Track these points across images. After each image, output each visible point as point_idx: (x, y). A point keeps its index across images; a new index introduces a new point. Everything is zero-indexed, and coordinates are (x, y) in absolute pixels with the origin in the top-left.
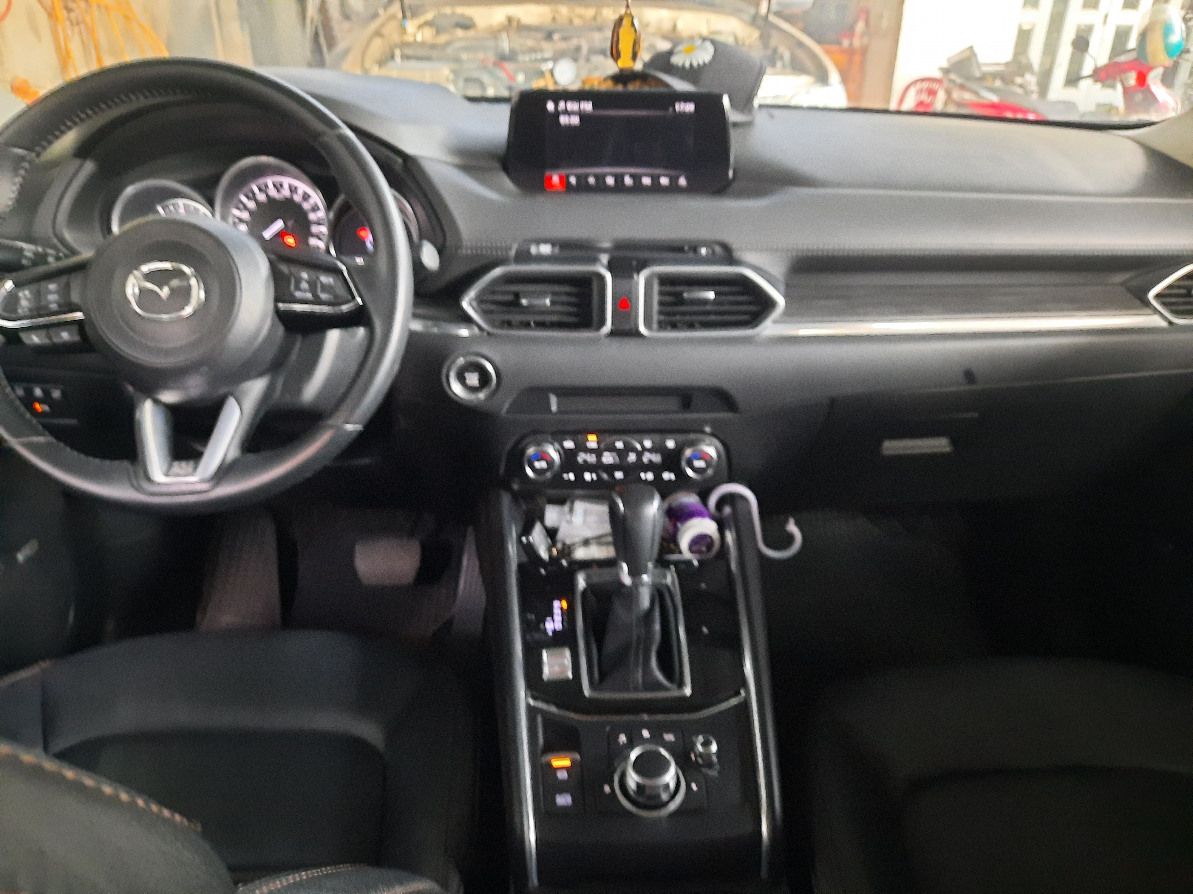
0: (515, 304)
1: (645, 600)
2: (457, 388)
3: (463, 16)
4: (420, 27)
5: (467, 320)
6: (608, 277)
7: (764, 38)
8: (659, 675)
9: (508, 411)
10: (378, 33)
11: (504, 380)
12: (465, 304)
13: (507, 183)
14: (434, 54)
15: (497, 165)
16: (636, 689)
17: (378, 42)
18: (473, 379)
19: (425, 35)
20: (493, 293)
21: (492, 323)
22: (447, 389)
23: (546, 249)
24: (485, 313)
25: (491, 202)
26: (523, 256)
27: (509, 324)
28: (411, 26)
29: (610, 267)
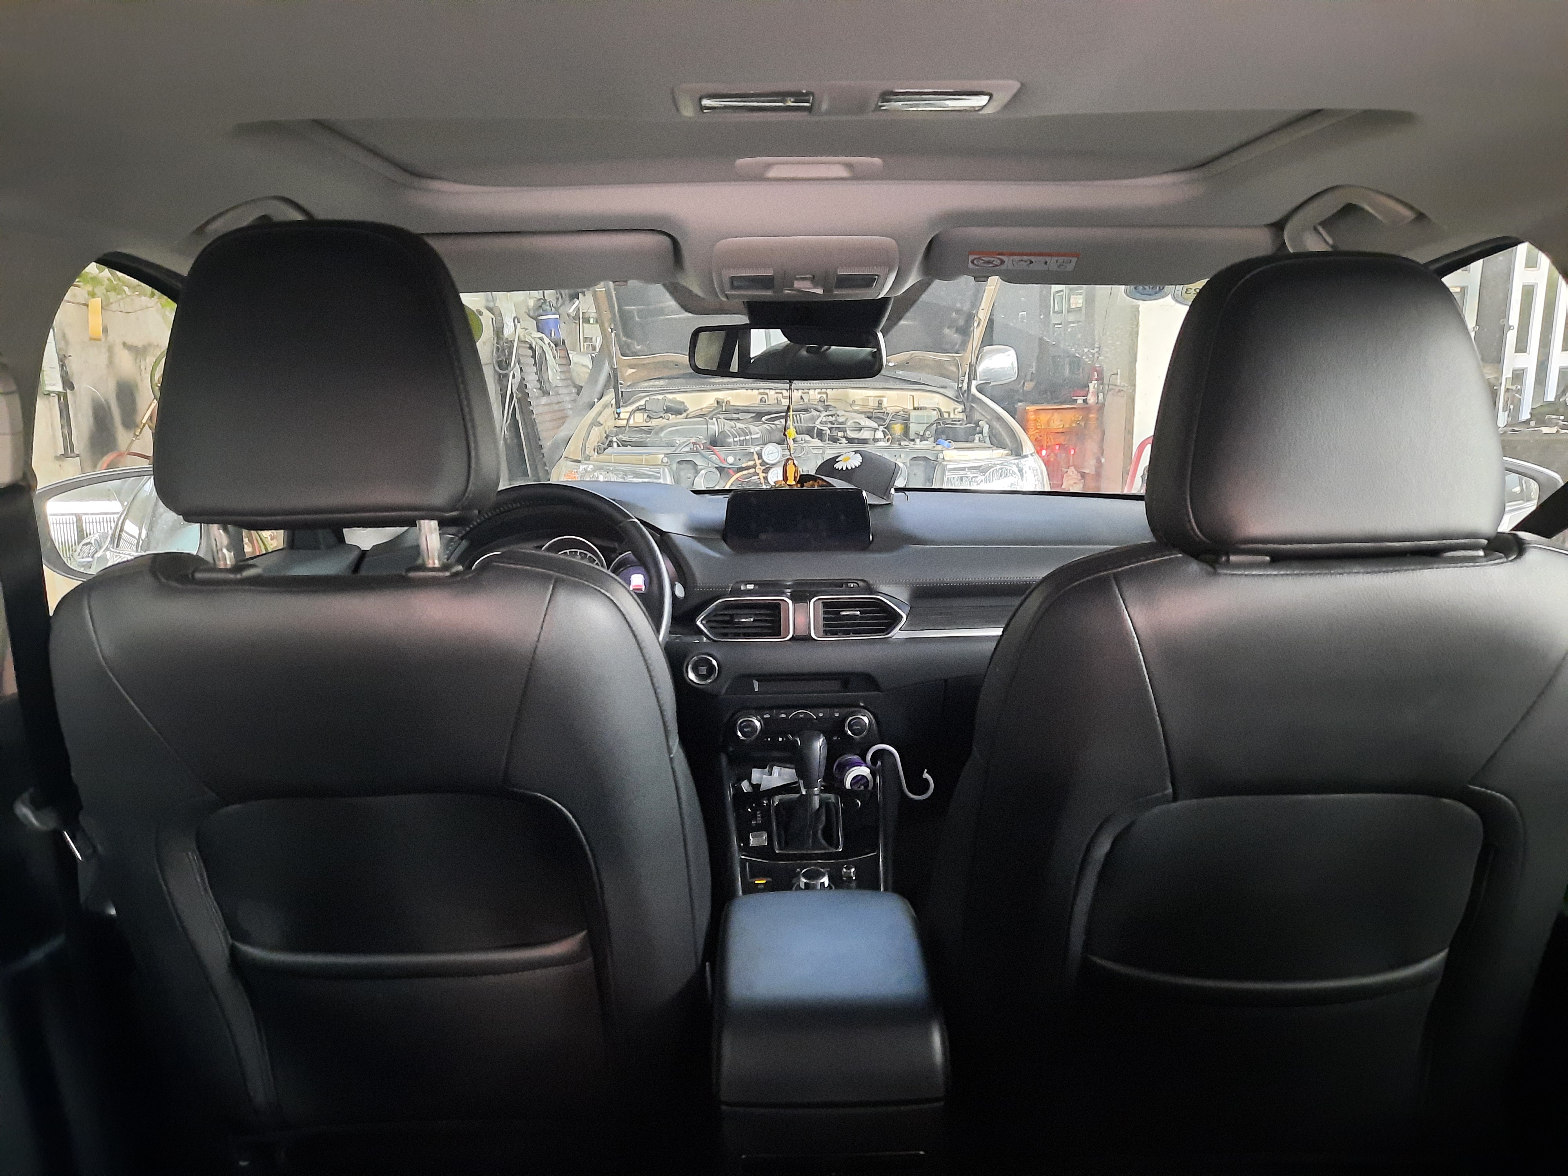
0: (730, 622)
1: (817, 805)
2: (692, 676)
3: (674, 401)
4: (632, 413)
5: (701, 632)
6: (790, 602)
7: (968, 412)
8: (823, 842)
9: (726, 693)
10: (596, 423)
11: (723, 673)
12: (698, 623)
13: (725, 546)
14: (649, 439)
15: (718, 537)
16: (809, 849)
17: (596, 430)
18: (703, 670)
19: (639, 419)
20: (716, 615)
21: (715, 635)
22: (685, 675)
23: (750, 587)
24: (710, 628)
25: (714, 558)
26: (736, 592)
27: (725, 635)
28: (625, 412)
29: (792, 598)
